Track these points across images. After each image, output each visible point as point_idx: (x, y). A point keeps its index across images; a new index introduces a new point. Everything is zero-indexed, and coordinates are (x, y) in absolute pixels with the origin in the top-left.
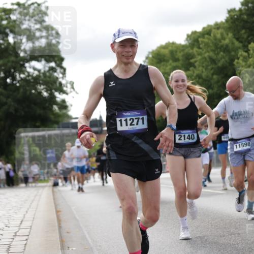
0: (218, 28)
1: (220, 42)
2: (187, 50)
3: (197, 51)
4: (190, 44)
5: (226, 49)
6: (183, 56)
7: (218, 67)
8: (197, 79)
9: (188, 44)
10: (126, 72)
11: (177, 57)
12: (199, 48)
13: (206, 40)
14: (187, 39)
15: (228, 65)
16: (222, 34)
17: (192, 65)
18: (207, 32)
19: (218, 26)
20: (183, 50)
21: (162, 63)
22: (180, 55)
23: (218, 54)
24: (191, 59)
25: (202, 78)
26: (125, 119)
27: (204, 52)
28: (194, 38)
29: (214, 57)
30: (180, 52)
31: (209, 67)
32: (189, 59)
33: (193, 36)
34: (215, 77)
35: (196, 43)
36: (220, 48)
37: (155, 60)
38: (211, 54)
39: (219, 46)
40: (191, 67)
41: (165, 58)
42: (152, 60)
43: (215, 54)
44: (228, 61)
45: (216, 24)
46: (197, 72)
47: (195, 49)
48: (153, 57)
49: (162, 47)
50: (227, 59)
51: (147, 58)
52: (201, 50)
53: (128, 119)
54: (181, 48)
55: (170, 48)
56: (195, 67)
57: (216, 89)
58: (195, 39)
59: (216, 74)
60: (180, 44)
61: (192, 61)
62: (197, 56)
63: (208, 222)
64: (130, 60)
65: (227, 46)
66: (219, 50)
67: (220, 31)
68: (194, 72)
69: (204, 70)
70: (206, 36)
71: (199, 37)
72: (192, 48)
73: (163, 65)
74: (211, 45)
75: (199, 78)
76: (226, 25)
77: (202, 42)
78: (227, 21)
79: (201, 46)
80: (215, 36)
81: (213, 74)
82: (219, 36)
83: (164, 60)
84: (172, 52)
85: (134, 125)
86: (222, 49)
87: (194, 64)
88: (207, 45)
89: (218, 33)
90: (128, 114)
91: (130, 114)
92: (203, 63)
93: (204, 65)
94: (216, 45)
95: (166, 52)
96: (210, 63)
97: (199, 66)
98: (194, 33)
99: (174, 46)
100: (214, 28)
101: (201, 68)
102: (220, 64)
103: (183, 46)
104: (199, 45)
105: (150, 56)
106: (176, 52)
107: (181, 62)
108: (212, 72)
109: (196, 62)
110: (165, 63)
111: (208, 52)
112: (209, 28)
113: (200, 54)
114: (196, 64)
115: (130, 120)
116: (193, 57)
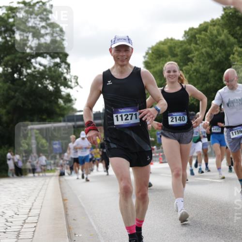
0: (214, 25)
1: (217, 38)
2: (184, 46)
3: (194, 47)
4: (187, 40)
5: (222, 45)
6: (181, 51)
7: (215, 62)
8: (195, 74)
9: (186, 40)
10: (121, 72)
11: (175, 52)
12: (196, 44)
13: (203, 36)
14: (185, 36)
15: (224, 60)
16: (218, 31)
17: (190, 60)
18: (204, 28)
19: (214, 23)
20: (181, 46)
21: (162, 59)
22: (178, 51)
23: (215, 49)
24: (189, 54)
25: (200, 73)
26: (120, 114)
27: (201, 48)
28: (191, 34)
29: (211, 53)
30: (178, 48)
31: (207, 62)
32: (187, 55)
33: (190, 32)
34: (212, 71)
35: (193, 40)
36: (217, 44)
37: (154, 56)
38: (208, 49)
39: (215, 42)
40: (189, 62)
41: (165, 54)
42: (152, 56)
43: (212, 49)
44: (224, 56)
45: (213, 21)
46: (194, 67)
47: (193, 45)
48: (153, 52)
49: (161, 43)
50: (223, 54)
51: (147, 54)
52: (198, 46)
53: (123, 114)
54: (180, 44)
55: (169, 44)
56: (193, 62)
57: (213, 83)
58: (193, 35)
59: (213, 69)
60: (179, 40)
61: (190, 56)
62: (195, 52)
63: (208, 210)
64: (125, 63)
65: (223, 41)
66: (215, 46)
67: (216, 28)
68: (192, 67)
69: (201, 65)
70: (203, 32)
71: (196, 33)
72: (190, 44)
73: (163, 60)
74: (208, 41)
75: (197, 73)
76: (222, 22)
77: (199, 38)
78: (222, 17)
79: (198, 42)
80: (211, 32)
81: (210, 69)
82: (215, 32)
83: (163, 56)
84: (170, 48)
85: (128, 120)
86: (219, 44)
87: (192, 59)
88: (203, 41)
89: (214, 30)
90: (123, 110)
91: (124, 110)
92: (200, 58)
93: (201, 60)
94: (212, 41)
95: (165, 47)
96: (207, 58)
97: (197, 61)
98: (192, 29)
99: (172, 42)
100: (211, 25)
101: (198, 63)
102: (216, 59)
103: (181, 42)
104: (196, 41)
105: (150, 52)
106: (175, 48)
107: (179, 57)
108: (209, 66)
109: (193, 57)
110: (164, 58)
111: (205, 47)
112: (205, 25)
113: (197, 50)
114: (194, 59)
115: (125, 115)
116: (190, 52)
